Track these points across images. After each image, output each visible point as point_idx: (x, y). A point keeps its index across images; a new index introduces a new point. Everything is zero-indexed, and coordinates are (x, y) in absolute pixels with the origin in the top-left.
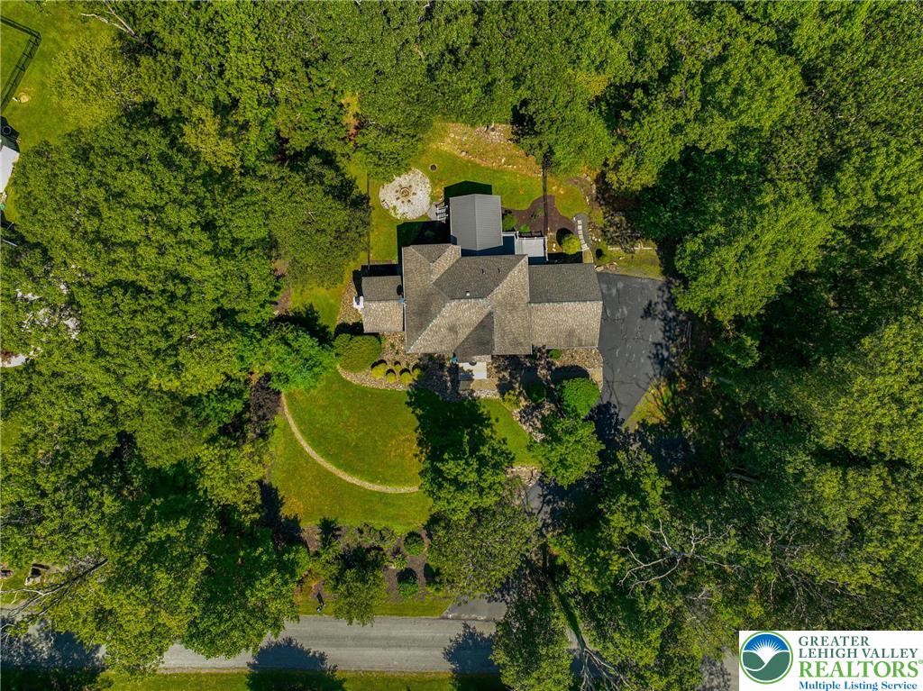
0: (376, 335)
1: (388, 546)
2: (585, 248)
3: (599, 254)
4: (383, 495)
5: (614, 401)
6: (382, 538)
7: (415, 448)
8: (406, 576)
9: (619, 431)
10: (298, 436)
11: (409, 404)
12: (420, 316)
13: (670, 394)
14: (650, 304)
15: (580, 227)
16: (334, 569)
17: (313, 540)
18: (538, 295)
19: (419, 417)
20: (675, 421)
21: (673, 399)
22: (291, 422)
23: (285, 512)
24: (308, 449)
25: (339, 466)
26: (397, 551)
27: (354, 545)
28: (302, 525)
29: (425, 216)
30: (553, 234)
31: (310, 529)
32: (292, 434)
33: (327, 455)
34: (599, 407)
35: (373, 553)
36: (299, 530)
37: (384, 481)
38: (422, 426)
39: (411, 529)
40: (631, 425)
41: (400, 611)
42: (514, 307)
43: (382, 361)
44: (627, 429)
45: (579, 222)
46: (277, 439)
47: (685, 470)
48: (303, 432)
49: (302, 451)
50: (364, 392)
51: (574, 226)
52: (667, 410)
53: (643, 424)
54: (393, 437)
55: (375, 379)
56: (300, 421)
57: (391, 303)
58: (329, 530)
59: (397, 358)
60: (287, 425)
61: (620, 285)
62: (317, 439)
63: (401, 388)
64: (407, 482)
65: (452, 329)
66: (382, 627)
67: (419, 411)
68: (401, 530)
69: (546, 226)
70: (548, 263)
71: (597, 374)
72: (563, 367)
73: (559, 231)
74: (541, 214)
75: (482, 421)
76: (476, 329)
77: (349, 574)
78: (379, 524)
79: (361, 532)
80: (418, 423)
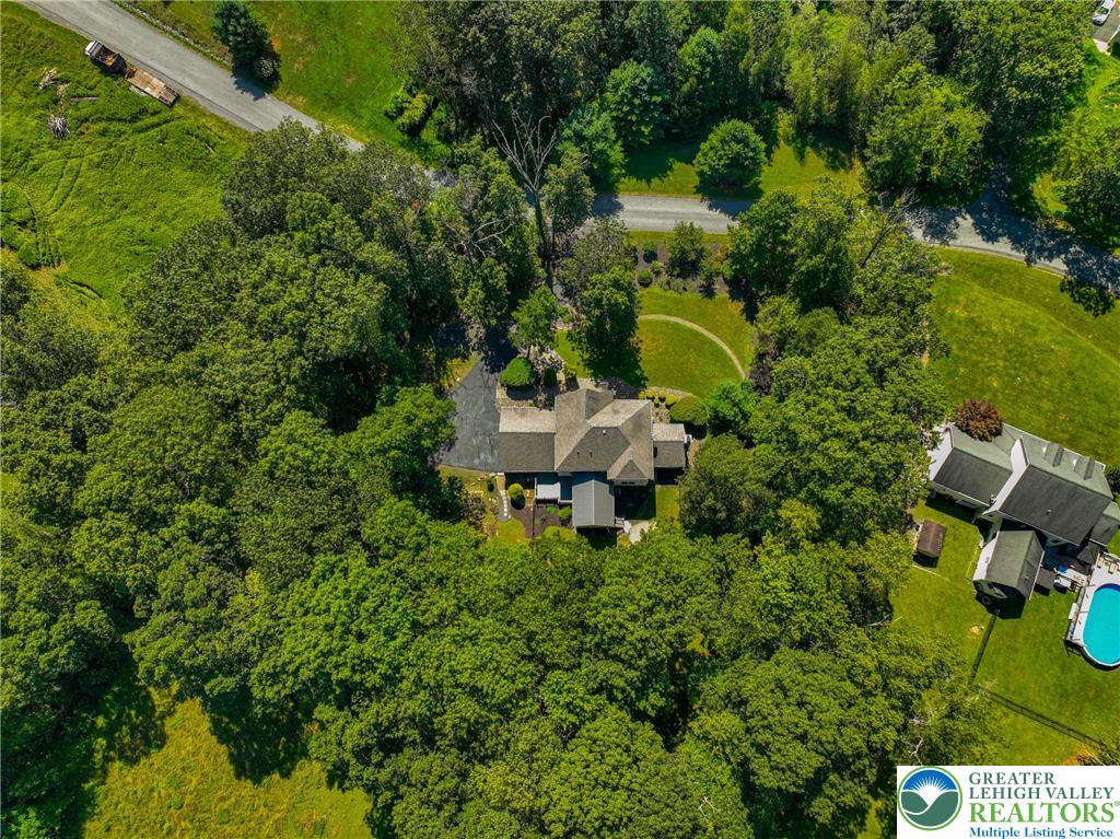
0: (673, 421)
1: (664, 278)
2: (503, 492)
3: (491, 488)
4: (668, 314)
5: (486, 374)
6: (668, 283)
7: (643, 347)
8: (651, 257)
9: (487, 353)
10: (734, 357)
11: (646, 379)
12: (639, 423)
13: (441, 381)
14: (449, 450)
15: (506, 510)
16: (703, 262)
17: (720, 284)
18: (547, 439)
19: (639, 367)
20: (440, 361)
21: (439, 376)
22: (739, 368)
23: (741, 305)
24: (725, 347)
25: (702, 335)
26: (658, 273)
27: (689, 280)
28: (728, 295)
29: (633, 524)
30: (530, 504)
31: (722, 291)
32: (738, 359)
33: (712, 343)
34: (499, 371)
35: (675, 273)
36: (730, 292)
37: (667, 323)
38: (637, 362)
39: (647, 290)
40: (475, 357)
41: (656, 235)
42: (568, 427)
43: (668, 407)
44: (479, 354)
45: (506, 515)
46: (750, 357)
47: (437, 325)
48: (730, 359)
49: (731, 346)
50: (682, 387)
51: (510, 511)
52: (445, 368)
53: (465, 357)
54: (661, 354)
55: (673, 395)
56: (733, 367)
57: (663, 439)
58: (708, 292)
59: (657, 410)
60: (743, 366)
61: (476, 461)
62: (719, 356)
63: (654, 388)
64: (650, 322)
65: (616, 412)
66: (669, 225)
67: (638, 372)
68: (655, 289)
69: (534, 511)
70: (536, 474)
71: (501, 394)
72: (527, 399)
73: (522, 507)
74: (537, 521)
75: (590, 364)
76: (598, 411)
77: (693, 256)
78: (671, 294)
79: (684, 289)
80: (641, 364)
